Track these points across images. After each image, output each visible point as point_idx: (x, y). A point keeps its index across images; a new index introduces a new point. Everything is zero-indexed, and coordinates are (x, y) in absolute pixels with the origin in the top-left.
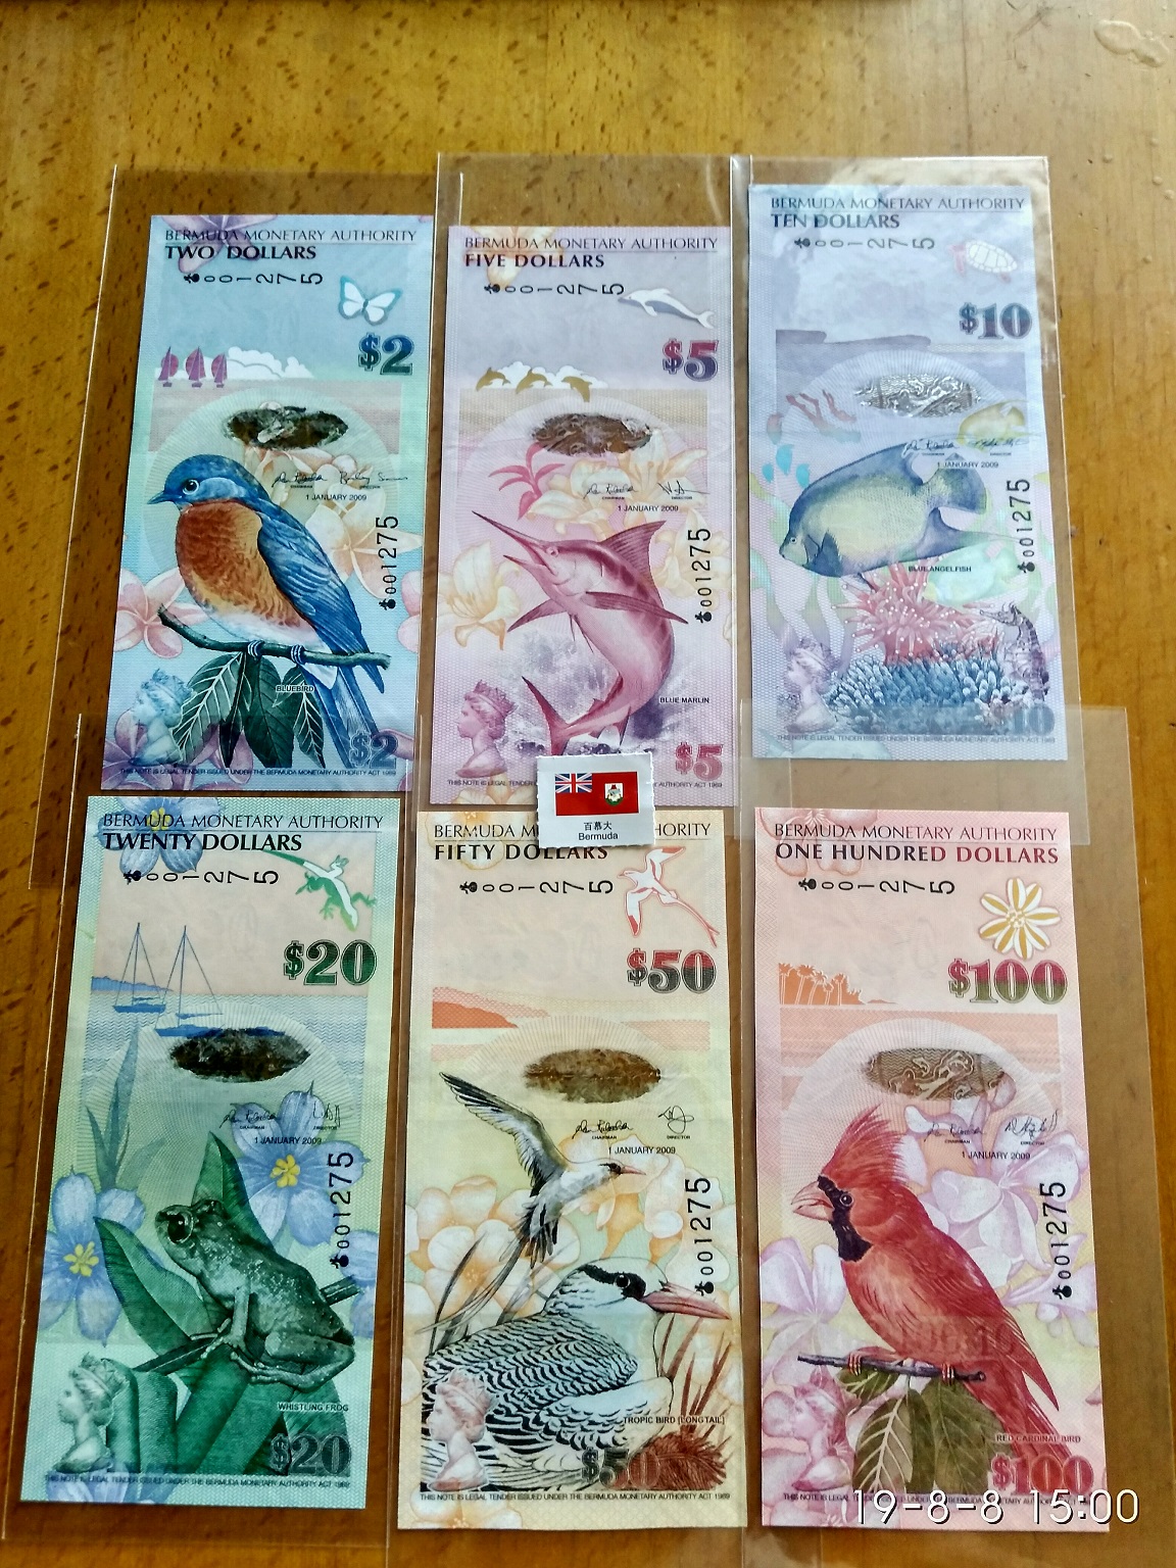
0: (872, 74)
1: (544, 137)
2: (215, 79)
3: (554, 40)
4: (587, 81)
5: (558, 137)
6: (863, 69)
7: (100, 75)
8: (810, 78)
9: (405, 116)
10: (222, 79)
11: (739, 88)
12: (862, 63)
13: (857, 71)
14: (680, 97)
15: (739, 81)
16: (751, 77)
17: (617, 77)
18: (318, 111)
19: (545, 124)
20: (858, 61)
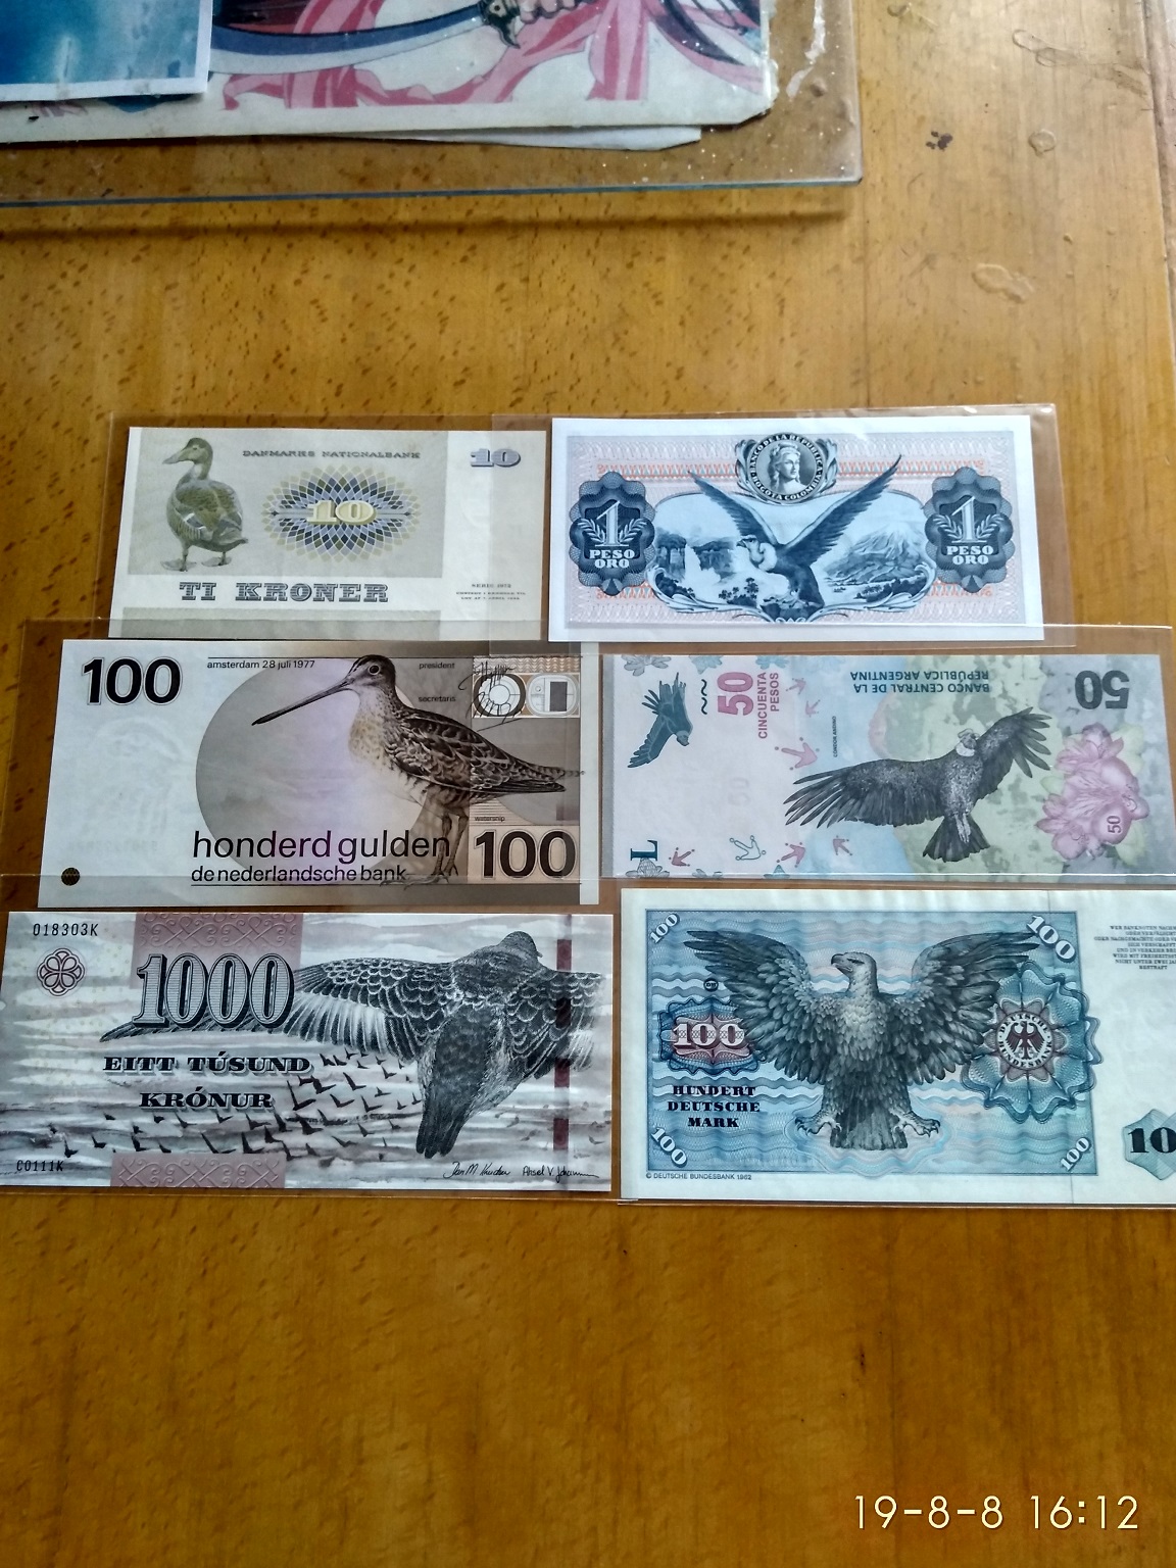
0: (789, 311)
1: (525, 364)
2: (260, 313)
3: (534, 283)
4: (561, 316)
5: (536, 363)
6: (782, 307)
7: (168, 309)
8: (739, 315)
9: (412, 346)
10: (266, 314)
11: (682, 323)
12: (782, 303)
13: (778, 308)
14: (634, 331)
15: (682, 317)
16: (691, 314)
17: (584, 314)
18: (343, 340)
19: (526, 352)
20: (779, 299)
